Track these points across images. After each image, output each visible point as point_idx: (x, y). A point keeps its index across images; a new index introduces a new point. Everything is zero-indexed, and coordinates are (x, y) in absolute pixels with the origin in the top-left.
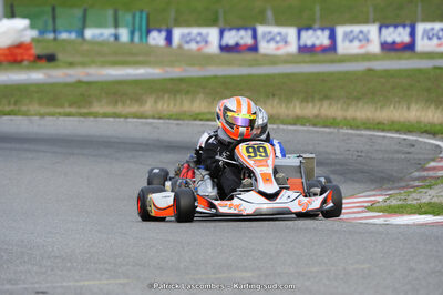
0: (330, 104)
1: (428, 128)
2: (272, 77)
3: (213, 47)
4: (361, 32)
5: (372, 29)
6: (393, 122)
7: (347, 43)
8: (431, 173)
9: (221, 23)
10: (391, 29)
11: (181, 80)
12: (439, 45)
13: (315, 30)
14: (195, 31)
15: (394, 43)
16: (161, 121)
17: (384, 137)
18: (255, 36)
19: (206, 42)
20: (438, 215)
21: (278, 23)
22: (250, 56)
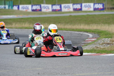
0: (60, 25)
1: (86, 30)
2: (45, 18)
3: (30, 10)
4: (68, 6)
5: (71, 5)
6: (77, 29)
7: (64, 9)
8: (87, 42)
9: (32, 4)
10: (76, 5)
11: (22, 19)
12: (88, 9)
13: (56, 5)
14: (25, 6)
15: (76, 9)
16: (17, 29)
17: (74, 33)
18: (41, 7)
19: (28, 9)
20: (89, 53)
21: (47, 3)
22: (39, 12)
